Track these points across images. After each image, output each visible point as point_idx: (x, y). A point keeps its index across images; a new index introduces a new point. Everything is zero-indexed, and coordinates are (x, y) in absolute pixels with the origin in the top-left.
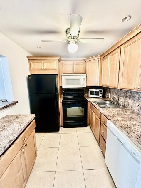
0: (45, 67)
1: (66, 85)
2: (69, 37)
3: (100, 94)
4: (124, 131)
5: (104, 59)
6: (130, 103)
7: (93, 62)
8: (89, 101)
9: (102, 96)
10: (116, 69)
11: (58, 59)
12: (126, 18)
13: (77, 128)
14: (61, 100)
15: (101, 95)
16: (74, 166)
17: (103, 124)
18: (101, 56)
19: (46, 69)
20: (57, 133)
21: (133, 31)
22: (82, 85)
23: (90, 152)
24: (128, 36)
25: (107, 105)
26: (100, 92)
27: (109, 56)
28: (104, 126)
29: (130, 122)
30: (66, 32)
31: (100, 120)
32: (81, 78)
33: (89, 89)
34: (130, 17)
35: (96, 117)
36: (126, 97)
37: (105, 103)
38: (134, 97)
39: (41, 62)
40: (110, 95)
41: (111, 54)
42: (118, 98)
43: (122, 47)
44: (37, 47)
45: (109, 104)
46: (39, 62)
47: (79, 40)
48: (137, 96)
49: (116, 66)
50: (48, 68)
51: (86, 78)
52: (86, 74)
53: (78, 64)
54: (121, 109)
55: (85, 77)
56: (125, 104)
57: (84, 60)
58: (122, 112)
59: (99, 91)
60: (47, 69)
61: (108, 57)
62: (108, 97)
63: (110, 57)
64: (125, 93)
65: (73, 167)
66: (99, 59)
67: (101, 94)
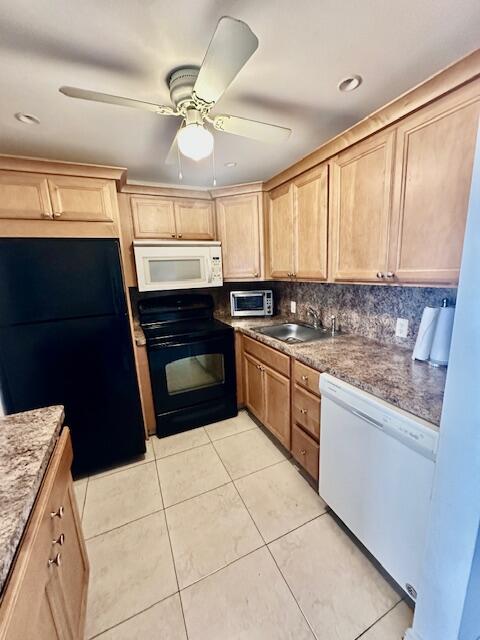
0: (60, 209)
1: (152, 280)
2: (180, 100)
3: (266, 306)
4: (376, 390)
5: (275, 194)
6: (354, 322)
7: (242, 203)
8: (239, 332)
9: (271, 310)
10: (319, 227)
11: (117, 182)
12: (349, 81)
13: (207, 427)
14: (138, 338)
15: (269, 307)
16: (236, 545)
17: (303, 390)
18: (265, 185)
19: (65, 217)
20: (140, 463)
21: (365, 124)
22: (210, 277)
23: (270, 487)
24: (350, 134)
25: (293, 336)
26: (265, 298)
27: (293, 188)
28: (307, 393)
29: (377, 367)
30: (169, 79)
31: (288, 381)
32: (206, 253)
33: (232, 293)
34: (360, 81)
35: (270, 376)
36: (343, 305)
37: (287, 331)
38: (364, 302)
39: (37, 186)
40: (293, 304)
41: (298, 181)
42: (321, 310)
43: (331, 162)
44: (17, 117)
45: (299, 332)
46: (26, 184)
47: (216, 120)
48: (371, 298)
49: (316, 217)
50: (74, 213)
51: (220, 257)
52: (219, 243)
53: (190, 207)
54: (333, 340)
55: (217, 252)
56: (340, 326)
57: (209, 192)
58: (345, 347)
59: (262, 297)
60: (70, 217)
61: (291, 191)
62: (289, 312)
63: (296, 189)
64: (338, 296)
65: (236, 549)
66: (260, 194)
67: (268, 302)
